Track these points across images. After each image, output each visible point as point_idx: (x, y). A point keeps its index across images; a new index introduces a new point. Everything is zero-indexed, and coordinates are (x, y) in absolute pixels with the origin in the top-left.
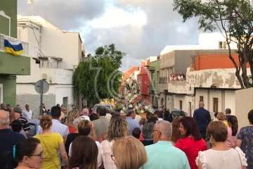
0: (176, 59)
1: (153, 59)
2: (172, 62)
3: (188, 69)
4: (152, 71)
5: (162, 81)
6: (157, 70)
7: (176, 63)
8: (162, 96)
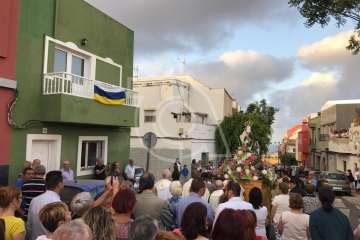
0: (338, 115)
1: (314, 115)
2: (333, 118)
3: (352, 124)
4: (313, 128)
5: (323, 138)
6: (318, 127)
7: (338, 119)
8: (323, 155)
